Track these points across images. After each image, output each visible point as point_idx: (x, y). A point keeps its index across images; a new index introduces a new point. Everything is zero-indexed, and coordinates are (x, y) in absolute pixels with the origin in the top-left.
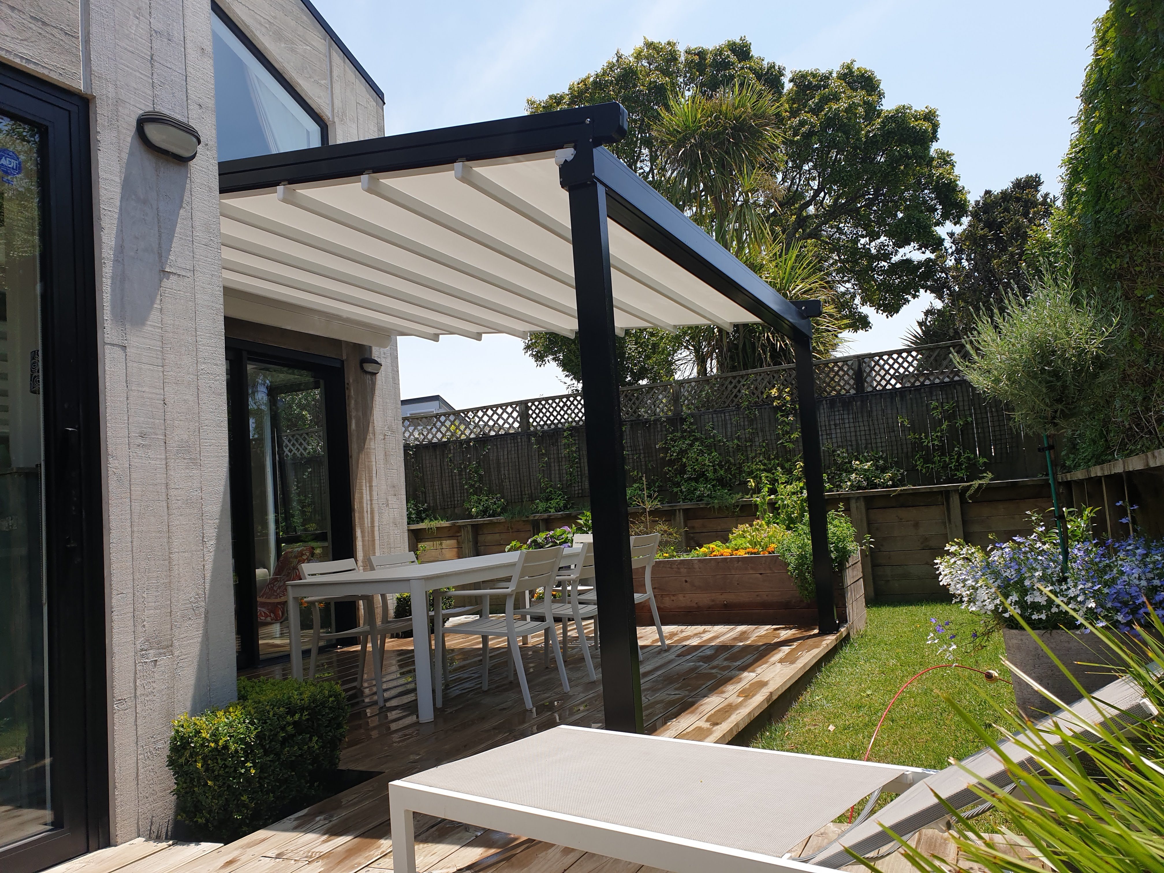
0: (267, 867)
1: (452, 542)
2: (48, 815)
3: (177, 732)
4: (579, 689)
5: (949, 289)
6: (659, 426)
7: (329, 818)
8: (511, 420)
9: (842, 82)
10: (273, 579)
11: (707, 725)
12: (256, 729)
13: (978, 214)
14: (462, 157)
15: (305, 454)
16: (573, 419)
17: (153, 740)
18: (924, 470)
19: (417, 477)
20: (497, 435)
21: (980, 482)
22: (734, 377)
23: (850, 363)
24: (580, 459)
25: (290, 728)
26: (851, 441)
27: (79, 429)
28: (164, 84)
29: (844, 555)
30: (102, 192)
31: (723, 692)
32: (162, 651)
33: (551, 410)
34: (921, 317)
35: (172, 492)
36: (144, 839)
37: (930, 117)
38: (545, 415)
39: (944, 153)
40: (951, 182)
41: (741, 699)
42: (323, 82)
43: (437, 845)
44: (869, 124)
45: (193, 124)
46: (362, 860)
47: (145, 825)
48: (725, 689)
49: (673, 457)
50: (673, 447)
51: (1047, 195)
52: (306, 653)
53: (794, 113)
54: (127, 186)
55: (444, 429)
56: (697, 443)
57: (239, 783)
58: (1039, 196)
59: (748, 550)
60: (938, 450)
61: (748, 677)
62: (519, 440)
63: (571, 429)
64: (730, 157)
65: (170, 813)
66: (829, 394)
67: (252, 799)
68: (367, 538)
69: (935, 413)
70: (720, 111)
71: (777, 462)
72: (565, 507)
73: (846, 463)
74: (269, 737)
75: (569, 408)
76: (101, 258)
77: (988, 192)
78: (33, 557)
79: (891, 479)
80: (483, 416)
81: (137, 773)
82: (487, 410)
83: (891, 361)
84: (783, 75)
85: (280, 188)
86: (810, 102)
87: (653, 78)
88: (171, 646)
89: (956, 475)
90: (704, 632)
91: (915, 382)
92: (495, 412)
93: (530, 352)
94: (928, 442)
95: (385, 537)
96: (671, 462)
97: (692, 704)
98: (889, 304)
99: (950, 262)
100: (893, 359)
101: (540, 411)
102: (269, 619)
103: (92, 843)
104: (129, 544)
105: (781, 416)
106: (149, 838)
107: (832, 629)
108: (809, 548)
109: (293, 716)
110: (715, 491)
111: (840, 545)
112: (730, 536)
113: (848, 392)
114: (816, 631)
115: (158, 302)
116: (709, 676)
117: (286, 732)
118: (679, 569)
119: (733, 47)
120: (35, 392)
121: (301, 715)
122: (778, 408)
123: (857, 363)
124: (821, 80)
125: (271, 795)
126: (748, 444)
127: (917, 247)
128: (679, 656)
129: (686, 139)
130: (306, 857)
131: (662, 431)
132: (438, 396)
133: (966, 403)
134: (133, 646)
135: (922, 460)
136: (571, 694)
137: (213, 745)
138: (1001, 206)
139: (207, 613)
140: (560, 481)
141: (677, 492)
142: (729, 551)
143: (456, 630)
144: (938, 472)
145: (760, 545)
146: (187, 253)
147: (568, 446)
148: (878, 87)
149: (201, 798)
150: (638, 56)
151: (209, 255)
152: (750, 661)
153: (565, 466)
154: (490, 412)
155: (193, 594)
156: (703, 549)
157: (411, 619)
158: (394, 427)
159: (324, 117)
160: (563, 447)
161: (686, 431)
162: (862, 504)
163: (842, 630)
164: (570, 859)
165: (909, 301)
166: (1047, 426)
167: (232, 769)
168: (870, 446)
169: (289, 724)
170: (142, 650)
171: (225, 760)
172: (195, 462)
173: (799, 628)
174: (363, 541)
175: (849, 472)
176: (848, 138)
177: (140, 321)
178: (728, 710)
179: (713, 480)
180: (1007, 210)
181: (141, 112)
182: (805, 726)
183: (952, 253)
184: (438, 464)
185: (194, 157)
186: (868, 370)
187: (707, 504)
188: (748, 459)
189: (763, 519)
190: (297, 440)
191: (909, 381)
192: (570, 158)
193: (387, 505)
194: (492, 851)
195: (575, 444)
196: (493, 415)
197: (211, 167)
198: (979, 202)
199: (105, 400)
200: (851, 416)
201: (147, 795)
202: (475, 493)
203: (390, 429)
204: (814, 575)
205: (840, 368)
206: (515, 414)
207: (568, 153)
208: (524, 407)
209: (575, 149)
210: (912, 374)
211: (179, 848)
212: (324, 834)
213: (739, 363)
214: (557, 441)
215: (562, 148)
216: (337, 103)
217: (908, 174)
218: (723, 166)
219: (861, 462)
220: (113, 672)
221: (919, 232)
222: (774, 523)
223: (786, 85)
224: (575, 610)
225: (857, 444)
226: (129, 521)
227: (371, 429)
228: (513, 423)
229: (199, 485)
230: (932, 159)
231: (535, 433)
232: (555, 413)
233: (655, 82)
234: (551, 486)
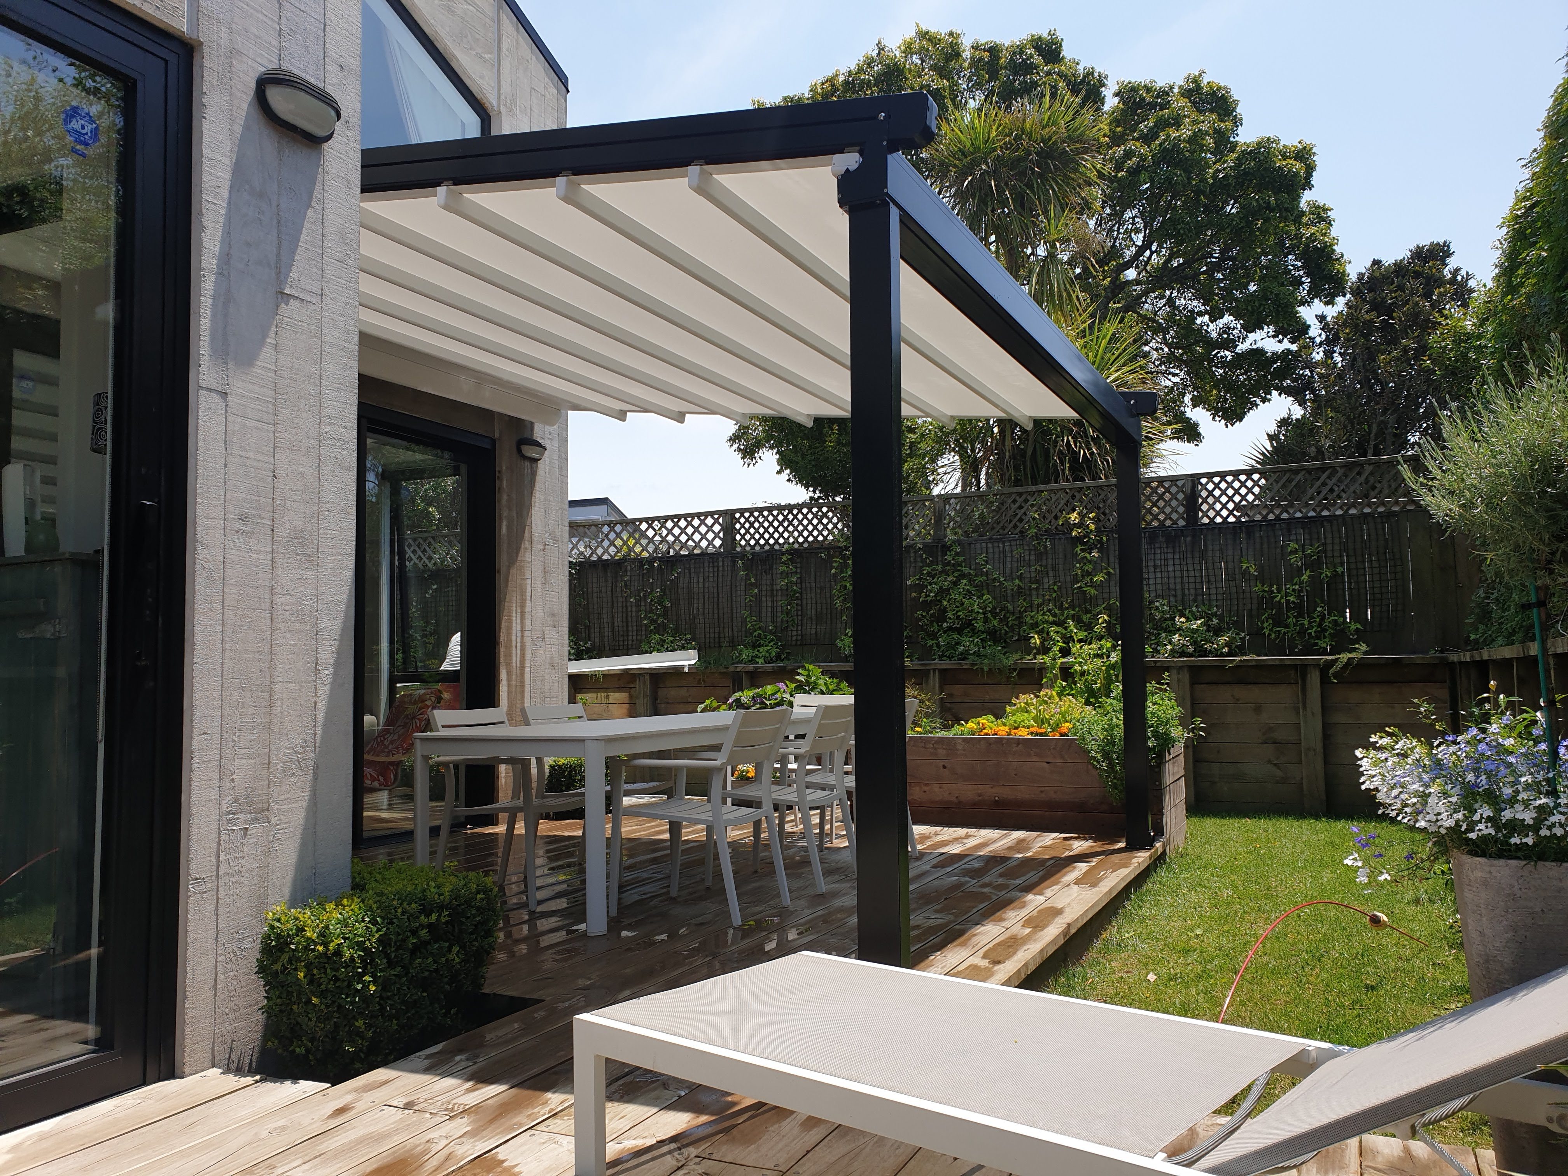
0: (392, 1120)
1: (622, 696)
2: (91, 1031)
3: (272, 927)
4: (803, 903)
5: (1313, 391)
6: (912, 555)
7: (473, 1058)
8: (710, 536)
9: (1187, 100)
10: (384, 730)
11: (985, 963)
12: (378, 930)
13: (1361, 292)
14: (699, 158)
15: (430, 565)
16: (796, 539)
17: (238, 936)
18: (1273, 635)
19: (580, 605)
20: (691, 555)
21: (1350, 656)
22: (1020, 494)
23: (1180, 483)
24: (801, 594)
25: (423, 933)
26: (1175, 590)
27: (159, 503)
28: (295, 33)
29: (1166, 742)
30: (206, 177)
31: (1002, 920)
32: (254, 816)
33: (766, 524)
34: (1272, 428)
35: (279, 599)
36: (220, 1071)
37: (1304, 155)
38: (757, 531)
39: (1319, 207)
40: (1326, 246)
41: (1028, 930)
42: (488, 56)
43: (626, 1105)
44: (1219, 160)
45: (329, 89)
46: (523, 1119)
47: (222, 1052)
48: (1004, 916)
49: (929, 599)
50: (930, 584)
51: (1457, 271)
52: (435, 831)
53: (1116, 140)
54: (238, 170)
55: (619, 543)
56: (964, 581)
57: (353, 1003)
58: (1446, 272)
59: (1031, 729)
60: (1293, 609)
61: (1035, 901)
62: (721, 564)
63: (792, 552)
64: (1033, 192)
65: (256, 1037)
66: (1149, 524)
67: (369, 1026)
68: (514, 683)
69: (1293, 559)
70: (1023, 130)
71: (1072, 612)
72: (778, 658)
73: (1166, 619)
74: (395, 943)
75: (791, 523)
76: (200, 269)
77: (1376, 263)
78: (87, 676)
79: (1227, 644)
80: (673, 528)
81: (215, 981)
82: (679, 520)
83: (1236, 485)
84: (1104, 85)
85: (442, 190)
86: (1142, 126)
87: (925, 80)
88: (268, 810)
89: (1316, 644)
90: (967, 836)
91: (1268, 514)
92: (689, 524)
93: (735, 446)
94: (1282, 598)
95: (539, 683)
96: (926, 605)
97: (961, 933)
98: (1229, 407)
99: (1318, 355)
100: (1240, 481)
101: (752, 525)
102: (376, 784)
103: (151, 1072)
104: (218, 667)
105: (1081, 550)
106: (227, 1071)
107: (1145, 843)
108: (1119, 733)
109: (428, 916)
110: (984, 647)
111: (1161, 730)
112: (1008, 709)
113: (1175, 522)
114: (1122, 845)
115: (273, 335)
116: (979, 897)
117: (418, 937)
118: (936, 749)
119: (1038, 44)
120: (98, 450)
121: (440, 916)
122: (1078, 540)
123: (1190, 484)
124: (1158, 97)
125: (395, 1022)
126: (1034, 586)
127: (1271, 333)
128: (934, 867)
129: (975, 163)
130: (445, 1110)
131: (915, 562)
132: (607, 499)
133: (1337, 547)
134: (217, 806)
135: (1270, 621)
136: (791, 909)
137: (321, 948)
138: (1393, 283)
139: (316, 767)
140: (773, 622)
141: (932, 646)
142: (1006, 729)
143: (635, 812)
144: (1292, 639)
145: (1049, 725)
146: (315, 270)
147: (787, 575)
148: (1234, 109)
149: (299, 1020)
150: (908, 50)
151: (343, 275)
152: (1035, 879)
153: (781, 602)
154: (683, 523)
155: (299, 740)
156: (971, 725)
157: (583, 794)
158: (558, 534)
159: (487, 105)
160: (779, 576)
161: (949, 563)
162: (1186, 677)
163: (1158, 845)
164: (815, 1135)
165: (1257, 405)
166: (1539, 573)
167: (346, 984)
168: (1200, 598)
169: (422, 927)
170: (229, 813)
171: (337, 970)
172: (311, 560)
173: (1098, 837)
174: (509, 686)
175: (1170, 632)
176: (1189, 178)
177: (247, 360)
178: (1011, 945)
179: (983, 633)
180: (1401, 288)
181: (263, 70)
182: (1114, 972)
183: (1321, 344)
184: (609, 589)
185: (329, 137)
186: (1204, 494)
187: (973, 664)
188: (1031, 606)
189: (1052, 687)
190: (419, 546)
191: (1260, 513)
192: (853, 166)
193: (544, 640)
194: (704, 1118)
195: (796, 573)
196: (686, 527)
197: (351, 154)
198: (1363, 274)
199: (196, 465)
200: (1177, 556)
201: (227, 1011)
202: (656, 631)
203: (553, 536)
204: (1124, 766)
205: (1167, 490)
206: (717, 528)
207: (850, 160)
208: (729, 518)
209: (861, 155)
210: (1251, 505)
211: (269, 1086)
212: (469, 1080)
213: (1026, 474)
214: (771, 568)
215: (843, 153)
216: (506, 88)
217: (1267, 232)
218: (1022, 206)
219: (1188, 620)
220: (189, 840)
221: (1278, 312)
222: (1068, 694)
223: (1107, 99)
224: (801, 795)
225: (1183, 595)
226: (219, 635)
227: (526, 535)
228: (714, 539)
229: (315, 593)
230: (1303, 213)
231: (743, 555)
232: (771, 530)
233: (929, 85)
234: (760, 628)
